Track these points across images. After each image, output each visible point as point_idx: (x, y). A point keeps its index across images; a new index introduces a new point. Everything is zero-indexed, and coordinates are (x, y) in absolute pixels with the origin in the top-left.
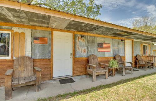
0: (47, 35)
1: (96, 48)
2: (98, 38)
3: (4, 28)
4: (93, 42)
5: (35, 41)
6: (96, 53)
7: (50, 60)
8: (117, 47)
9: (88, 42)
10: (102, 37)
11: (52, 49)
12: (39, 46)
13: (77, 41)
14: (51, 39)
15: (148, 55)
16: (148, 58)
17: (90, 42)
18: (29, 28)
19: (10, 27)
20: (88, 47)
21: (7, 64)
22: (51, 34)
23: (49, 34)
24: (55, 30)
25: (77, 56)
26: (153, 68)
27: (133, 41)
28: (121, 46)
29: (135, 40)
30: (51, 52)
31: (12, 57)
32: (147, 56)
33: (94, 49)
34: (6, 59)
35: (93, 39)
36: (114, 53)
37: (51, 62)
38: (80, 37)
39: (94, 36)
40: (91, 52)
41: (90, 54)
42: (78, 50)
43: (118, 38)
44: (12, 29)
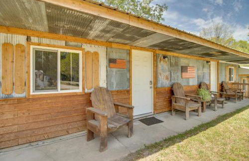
0: (124, 56)
1: (179, 73)
2: (181, 60)
3: (72, 46)
4: (177, 64)
5: (112, 64)
6: (180, 81)
7: (129, 92)
8: (202, 72)
9: (171, 65)
10: (186, 58)
11: (130, 76)
12: (116, 71)
13: (159, 63)
14: (130, 62)
15: (233, 81)
16: (234, 86)
17: (174, 65)
18: (103, 45)
19: (80, 44)
20: (171, 73)
21: (78, 100)
22: (129, 54)
23: (127, 53)
24: (134, 49)
25: (159, 85)
26: (242, 99)
27: (218, 62)
28: (206, 70)
29: (220, 61)
30: (130, 80)
31: (83, 89)
32: (233, 84)
33: (178, 74)
34: (75, 93)
35: (176, 60)
36: (199, 79)
37: (129, 94)
38: (162, 57)
39: (178, 57)
40: (174, 79)
41: (173, 81)
42: (160, 77)
43: (203, 58)
44: (83, 47)
